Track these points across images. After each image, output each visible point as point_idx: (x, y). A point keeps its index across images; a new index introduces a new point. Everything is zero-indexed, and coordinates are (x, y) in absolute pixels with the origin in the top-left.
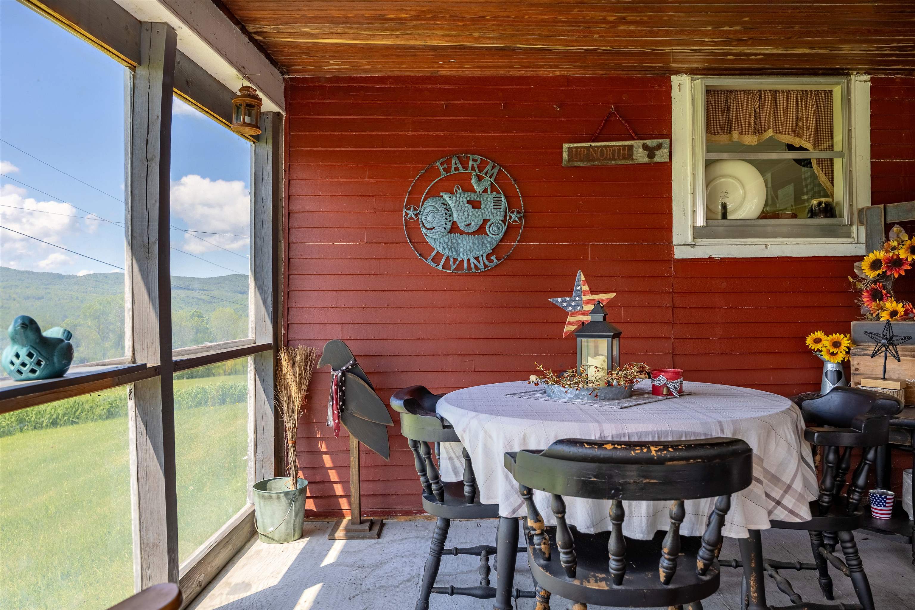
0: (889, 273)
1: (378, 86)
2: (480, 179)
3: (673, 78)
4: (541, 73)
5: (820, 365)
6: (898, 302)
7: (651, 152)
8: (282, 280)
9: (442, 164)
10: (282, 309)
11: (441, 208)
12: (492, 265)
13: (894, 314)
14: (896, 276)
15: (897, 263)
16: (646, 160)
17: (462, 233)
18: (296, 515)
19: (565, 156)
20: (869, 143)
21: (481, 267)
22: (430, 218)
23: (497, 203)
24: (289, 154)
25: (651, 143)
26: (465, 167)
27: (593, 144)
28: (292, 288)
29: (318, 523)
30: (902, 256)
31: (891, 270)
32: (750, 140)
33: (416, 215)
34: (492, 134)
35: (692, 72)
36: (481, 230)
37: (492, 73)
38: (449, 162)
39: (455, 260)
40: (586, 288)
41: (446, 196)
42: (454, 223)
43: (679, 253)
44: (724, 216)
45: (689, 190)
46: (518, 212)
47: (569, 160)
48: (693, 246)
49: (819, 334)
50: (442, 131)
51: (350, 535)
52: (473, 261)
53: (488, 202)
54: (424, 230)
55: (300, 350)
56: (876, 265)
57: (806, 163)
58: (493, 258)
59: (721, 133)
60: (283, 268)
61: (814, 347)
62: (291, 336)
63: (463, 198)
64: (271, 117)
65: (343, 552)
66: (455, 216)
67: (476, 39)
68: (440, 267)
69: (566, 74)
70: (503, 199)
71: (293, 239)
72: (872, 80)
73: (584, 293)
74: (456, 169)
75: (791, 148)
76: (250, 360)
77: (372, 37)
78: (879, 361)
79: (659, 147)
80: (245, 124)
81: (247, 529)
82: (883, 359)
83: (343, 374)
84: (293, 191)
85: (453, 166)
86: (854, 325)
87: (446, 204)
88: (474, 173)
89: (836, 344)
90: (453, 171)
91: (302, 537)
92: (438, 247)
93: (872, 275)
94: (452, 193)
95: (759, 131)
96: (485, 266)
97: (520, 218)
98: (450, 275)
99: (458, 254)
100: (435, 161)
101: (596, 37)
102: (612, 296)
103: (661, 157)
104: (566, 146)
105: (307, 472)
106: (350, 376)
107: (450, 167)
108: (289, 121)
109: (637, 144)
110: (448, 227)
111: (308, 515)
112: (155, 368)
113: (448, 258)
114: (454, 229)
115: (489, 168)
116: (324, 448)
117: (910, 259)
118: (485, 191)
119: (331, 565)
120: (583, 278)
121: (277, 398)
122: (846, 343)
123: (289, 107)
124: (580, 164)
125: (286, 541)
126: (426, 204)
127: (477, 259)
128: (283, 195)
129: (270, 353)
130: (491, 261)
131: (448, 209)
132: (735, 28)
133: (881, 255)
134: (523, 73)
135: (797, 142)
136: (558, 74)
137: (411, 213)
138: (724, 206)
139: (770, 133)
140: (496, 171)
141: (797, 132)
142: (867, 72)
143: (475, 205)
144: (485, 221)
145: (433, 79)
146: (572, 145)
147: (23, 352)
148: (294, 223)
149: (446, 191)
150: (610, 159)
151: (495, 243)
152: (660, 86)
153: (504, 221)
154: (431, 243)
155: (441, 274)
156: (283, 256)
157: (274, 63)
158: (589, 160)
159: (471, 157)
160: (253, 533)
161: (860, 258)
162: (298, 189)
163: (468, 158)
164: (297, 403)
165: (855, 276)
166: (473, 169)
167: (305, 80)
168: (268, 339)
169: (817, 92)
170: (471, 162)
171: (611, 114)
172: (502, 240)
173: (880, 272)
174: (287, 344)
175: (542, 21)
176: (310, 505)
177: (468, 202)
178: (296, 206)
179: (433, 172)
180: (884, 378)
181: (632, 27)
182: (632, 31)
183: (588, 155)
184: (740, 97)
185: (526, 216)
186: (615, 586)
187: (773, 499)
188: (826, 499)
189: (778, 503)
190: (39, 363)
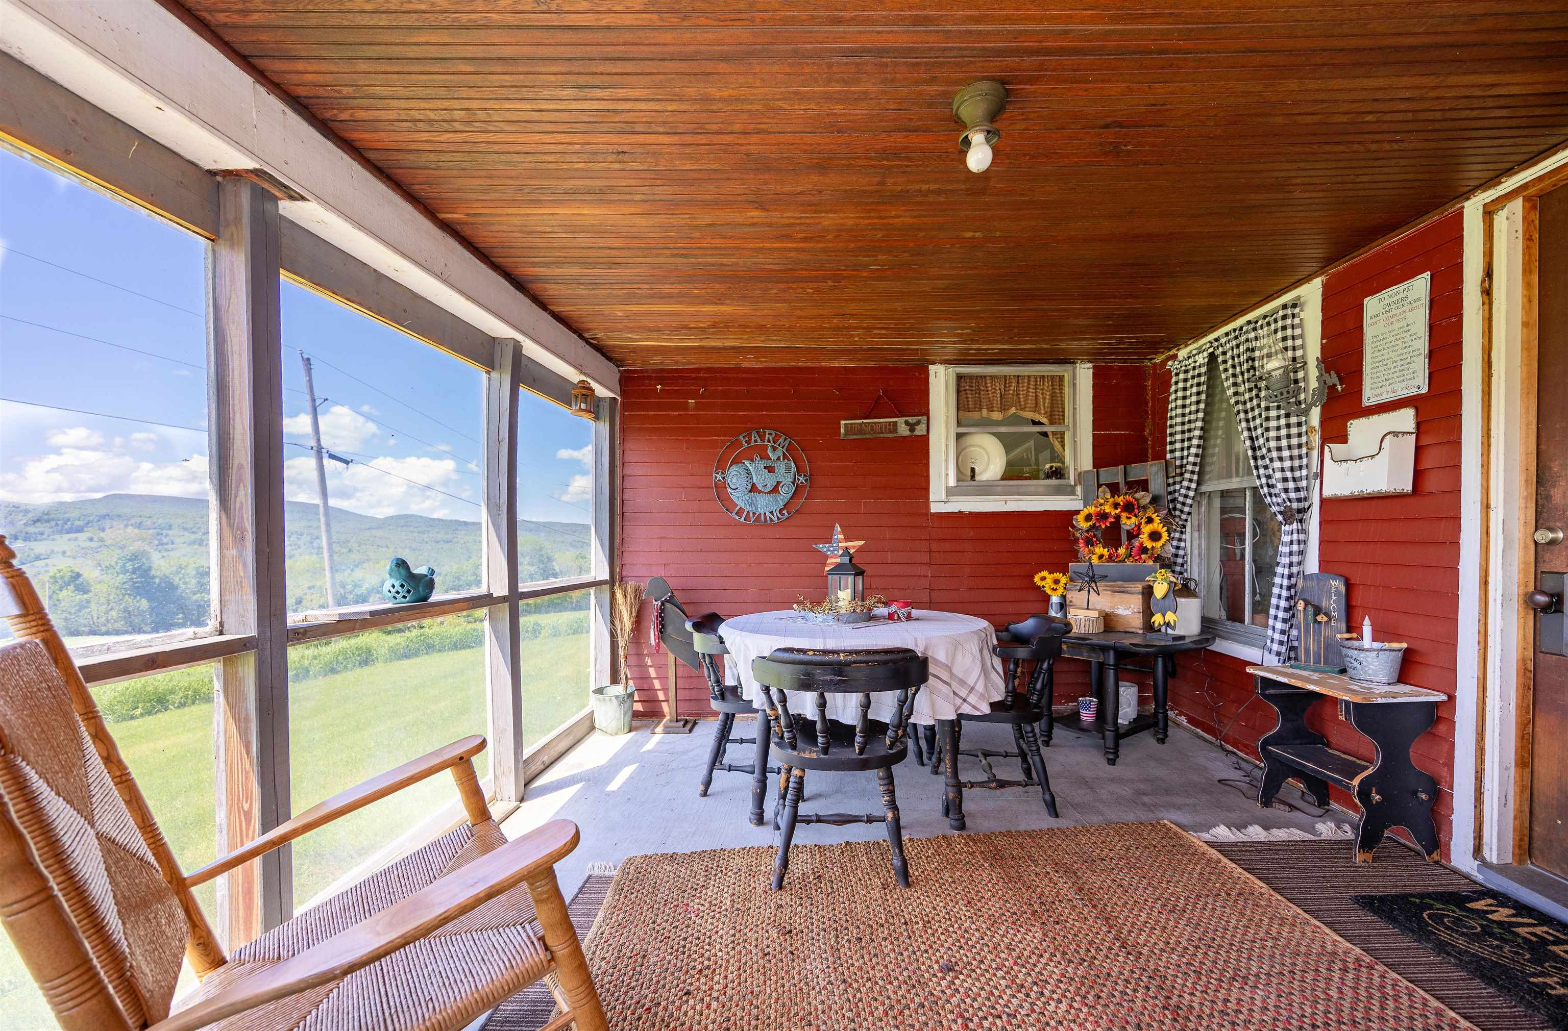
0: (1097, 525)
1: (694, 375)
2: (774, 449)
3: (930, 367)
4: (824, 364)
5: (1047, 598)
6: (1104, 548)
7: (912, 427)
8: (618, 530)
9: (744, 437)
10: (617, 552)
11: (743, 473)
12: (784, 518)
13: (1101, 557)
14: (1103, 527)
15: (1104, 516)
16: (908, 433)
17: (760, 492)
18: (625, 714)
19: (842, 431)
20: (1092, 418)
21: (775, 519)
22: (734, 481)
23: (788, 468)
24: (623, 430)
25: (911, 420)
26: (763, 440)
27: (865, 421)
28: (625, 536)
29: (646, 721)
30: (1107, 511)
31: (1100, 522)
32: (997, 416)
33: (724, 478)
34: (784, 413)
35: (946, 362)
36: (775, 490)
37: (784, 364)
38: (750, 435)
39: (754, 514)
40: (841, 537)
41: (747, 463)
42: (754, 484)
43: (935, 508)
44: (973, 477)
45: (943, 457)
46: (805, 476)
47: (846, 434)
48: (946, 502)
49: (1044, 574)
50: (744, 411)
51: (667, 731)
52: (768, 514)
53: (781, 467)
54: (729, 490)
55: (631, 585)
56: (1088, 518)
57: (1045, 434)
58: (785, 512)
59: (974, 410)
60: (618, 520)
61: (1042, 584)
62: (625, 573)
63: (761, 464)
64: (608, 400)
65: (660, 743)
66: (755, 478)
67: (763, 341)
68: (742, 520)
69: (843, 364)
70: (793, 465)
71: (626, 497)
72: (1094, 367)
73: (840, 541)
74: (756, 441)
75: (1035, 423)
76: (592, 591)
77: (682, 340)
78: (1084, 594)
79: (918, 423)
80: (581, 410)
81: (587, 724)
82: (1086, 593)
83: (663, 604)
84: (627, 459)
85: (753, 439)
86: (1071, 566)
87: (748, 469)
88: (770, 444)
89: (1058, 582)
90: (753, 443)
91: (630, 731)
92: (741, 504)
93: (1085, 525)
94: (752, 461)
95: (1004, 408)
96: (778, 519)
97: (806, 481)
98: (750, 525)
99: (756, 509)
100: (741, 434)
101: (857, 339)
102: (862, 543)
103: (920, 430)
104: (843, 422)
105: (638, 681)
106: (668, 605)
107: (750, 440)
108: (624, 404)
109: (900, 421)
110: (749, 487)
111: (636, 715)
112: (505, 598)
113: (748, 513)
114: (753, 489)
115: (781, 440)
116: (649, 663)
117: (1113, 513)
118: (779, 459)
119: (650, 751)
120: (839, 529)
121: (612, 623)
122: (1065, 580)
123: (623, 393)
124: (855, 437)
125: (616, 734)
126: (732, 469)
127: (772, 513)
128: (618, 462)
129: (606, 587)
130: (783, 515)
131: (749, 473)
132: (965, 331)
133: (1092, 510)
134: (809, 364)
135: (1037, 417)
136: (837, 365)
137: (719, 477)
138: (973, 470)
139: (1013, 410)
140: (787, 443)
141: (1036, 409)
142: (1089, 361)
143: (771, 470)
144: (778, 483)
145: (737, 370)
146: (847, 422)
148: (626, 485)
149: (747, 459)
150: (879, 433)
151: (786, 501)
152: (920, 374)
153: (793, 483)
154: (736, 500)
155: (742, 525)
156: (618, 510)
157: (610, 359)
158: (861, 434)
159: (768, 432)
160: (592, 728)
161: (1077, 512)
162: (631, 457)
163: (765, 432)
164: (628, 626)
165: (1074, 527)
166: (769, 441)
167: (635, 371)
168: (606, 576)
169: (1053, 377)
170: (767, 436)
171: (880, 396)
172: (791, 498)
173: (1091, 523)
174: (621, 580)
175: (812, 327)
176: (638, 707)
177: (765, 468)
178: (627, 471)
179: (736, 444)
180: (1088, 609)
181: (883, 332)
182: (885, 334)
183: (860, 429)
184: (989, 381)
185: (811, 478)
186: (822, 756)
187: (961, 698)
188: (1009, 699)
189: (965, 700)
190: (409, 591)
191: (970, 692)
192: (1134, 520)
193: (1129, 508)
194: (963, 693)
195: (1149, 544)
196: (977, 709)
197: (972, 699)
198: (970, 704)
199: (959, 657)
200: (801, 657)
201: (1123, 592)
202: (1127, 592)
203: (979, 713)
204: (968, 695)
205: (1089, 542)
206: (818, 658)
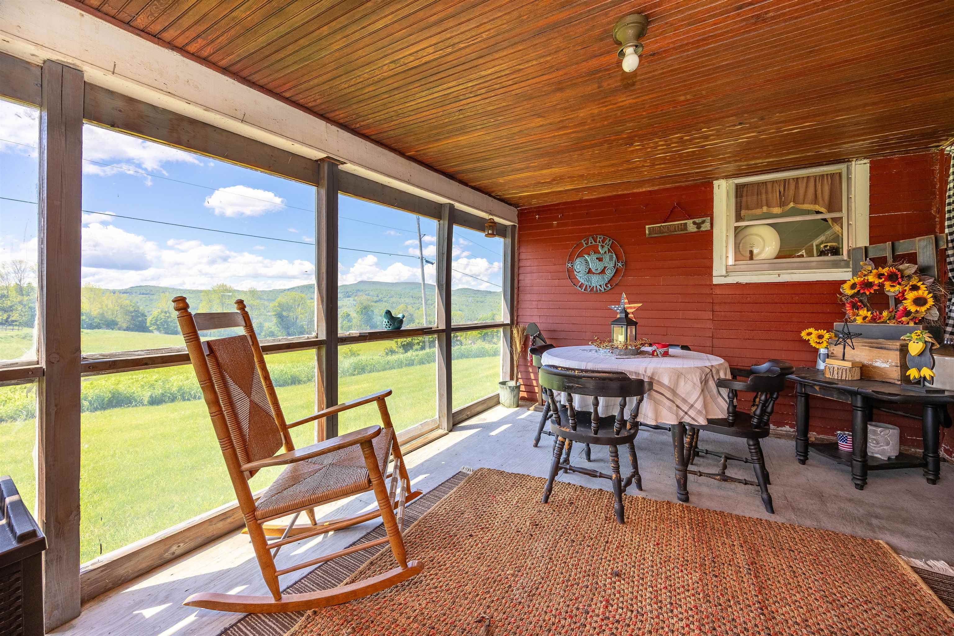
0: (862, 292)
1: (556, 208)
2: (603, 247)
3: (715, 182)
4: (635, 191)
5: (815, 351)
6: (868, 311)
7: (699, 226)
8: (516, 296)
9: (584, 241)
10: (515, 309)
11: (584, 262)
12: (609, 289)
13: (865, 318)
14: (868, 293)
15: (869, 285)
16: (695, 230)
17: (594, 273)
18: (514, 397)
19: (647, 232)
20: (868, 204)
21: (603, 290)
22: (578, 267)
23: (611, 258)
24: (519, 242)
25: (698, 220)
26: (596, 242)
27: (663, 224)
28: (519, 300)
29: (528, 403)
30: (870, 280)
31: (864, 290)
32: (777, 210)
33: (572, 266)
34: (610, 224)
35: (725, 177)
36: (603, 272)
37: (610, 194)
38: (588, 239)
39: (590, 287)
40: (626, 301)
41: (586, 256)
42: (590, 269)
43: (716, 281)
44: (751, 258)
45: (724, 244)
46: (622, 262)
47: (649, 234)
48: (725, 276)
49: (811, 330)
50: (585, 225)
51: (536, 409)
52: (598, 287)
53: (607, 258)
54: (575, 273)
55: (522, 325)
56: (853, 286)
58: (609, 285)
59: (757, 208)
60: (516, 291)
61: (806, 338)
62: (519, 320)
63: (594, 257)
64: (510, 227)
65: (530, 415)
66: (590, 265)
68: (583, 290)
69: (648, 189)
70: (614, 256)
71: (520, 278)
72: (871, 162)
73: (625, 303)
74: (591, 243)
76: (501, 330)
78: (841, 347)
79: (703, 222)
81: (496, 399)
83: (534, 338)
84: (520, 258)
85: (590, 241)
86: (836, 325)
87: (586, 260)
88: (600, 244)
89: (820, 337)
90: (590, 244)
91: (518, 407)
92: (582, 281)
93: (849, 292)
94: (589, 255)
95: (782, 204)
96: (605, 289)
97: (622, 265)
98: (587, 293)
99: (591, 284)
100: (582, 239)
102: (640, 305)
103: (706, 227)
104: (647, 227)
105: (525, 380)
106: (537, 339)
107: (588, 242)
108: (519, 227)
109: (690, 222)
110: (587, 271)
111: (523, 398)
112: (443, 330)
113: (586, 286)
114: (590, 271)
115: (607, 241)
116: (531, 371)
117: (876, 282)
118: (605, 252)
119: (523, 419)
120: (625, 296)
121: (511, 347)
122: (827, 336)
123: (520, 222)
124: (656, 235)
125: (510, 407)
126: (577, 260)
127: (600, 286)
128: (516, 260)
129: (509, 327)
130: (608, 287)
131: (587, 262)
133: (857, 280)
134: (625, 192)
135: (817, 208)
136: (644, 190)
137: (569, 265)
138: (751, 252)
139: (792, 205)
140: (611, 242)
141: (814, 201)
142: (866, 158)
143: (600, 260)
144: (605, 268)
145: (581, 201)
146: (650, 226)
147: (386, 321)
148: (521, 271)
149: (586, 254)
150: (673, 232)
151: (610, 278)
152: (706, 188)
153: (614, 267)
154: (579, 278)
155: (583, 293)
156: (516, 286)
157: (510, 204)
158: (661, 233)
159: (599, 237)
160: (498, 402)
161: (844, 282)
162: (523, 256)
163: (597, 237)
164: (519, 349)
165: (841, 294)
166: (599, 242)
167: (526, 209)
168: (508, 321)
169: (832, 175)
170: (598, 239)
171: (674, 207)
172: (613, 276)
173: (856, 291)
174: (517, 324)
176: (523, 394)
177: (597, 259)
178: (521, 264)
179: (580, 245)
180: (842, 360)
183: (660, 230)
184: (769, 186)
185: (626, 264)
186: (572, 431)
187: (683, 411)
188: (731, 418)
189: (686, 413)
190: (391, 325)
191: (690, 408)
192: (898, 288)
193: (892, 278)
194: (685, 408)
195: (913, 308)
196: (696, 421)
197: (692, 413)
198: (690, 416)
199: (682, 383)
200: (555, 370)
201: (881, 348)
202: (885, 349)
203: (696, 424)
204: (688, 410)
205: (855, 306)
206: (564, 372)
